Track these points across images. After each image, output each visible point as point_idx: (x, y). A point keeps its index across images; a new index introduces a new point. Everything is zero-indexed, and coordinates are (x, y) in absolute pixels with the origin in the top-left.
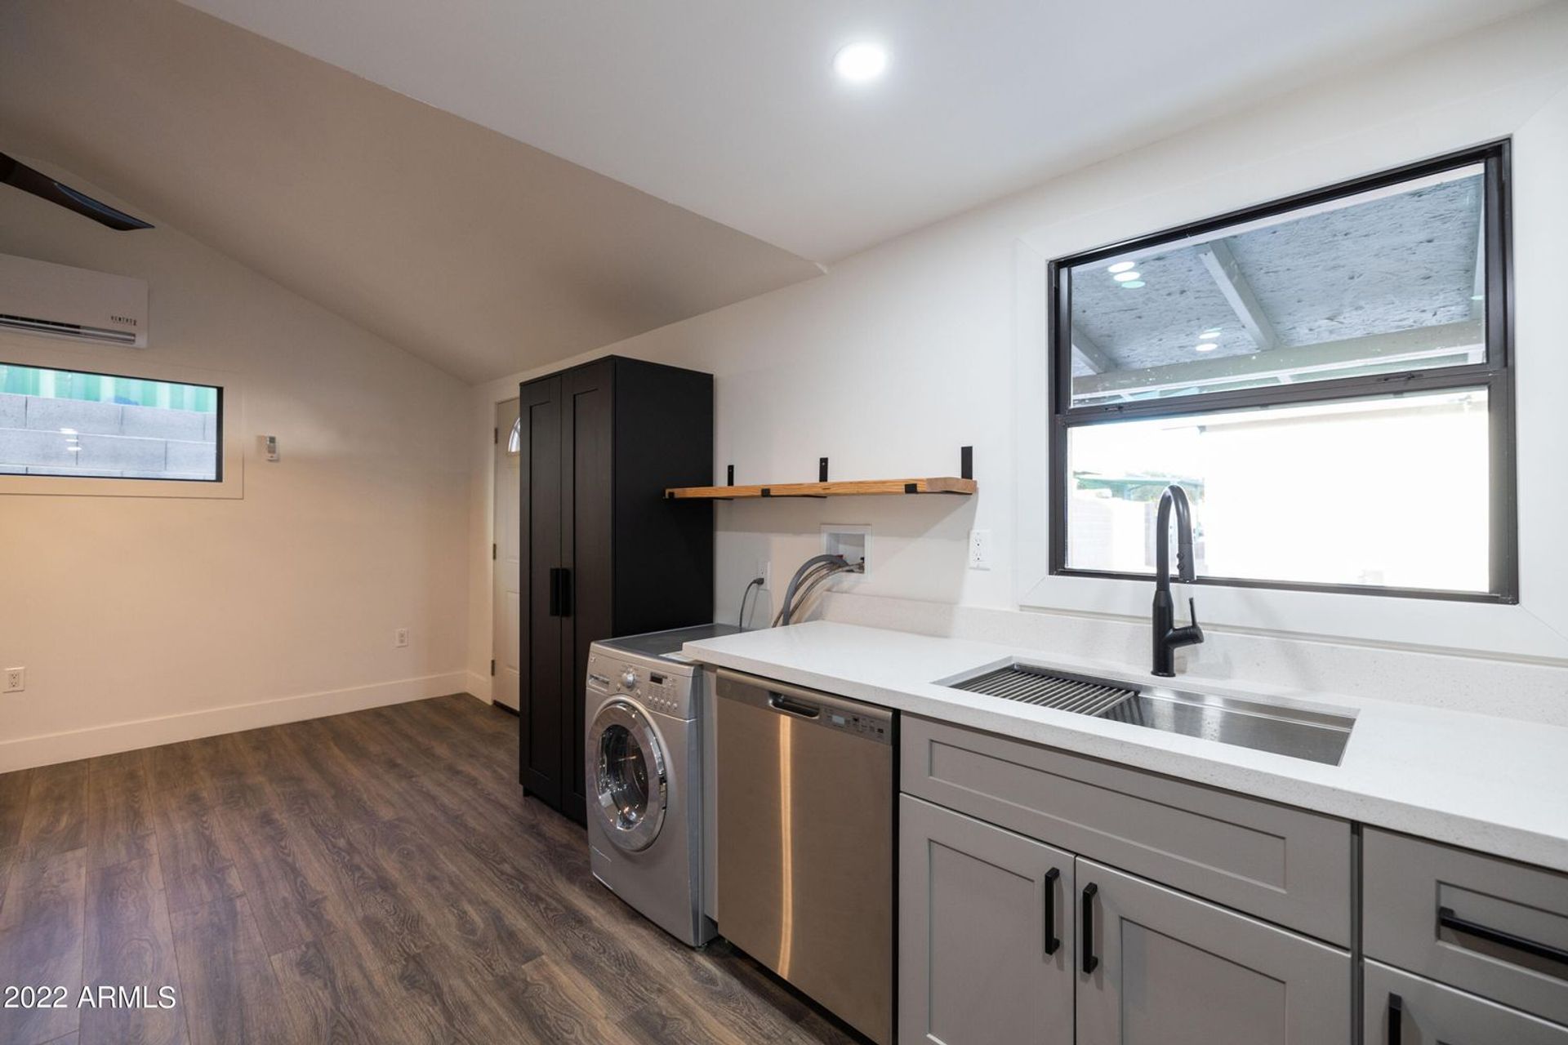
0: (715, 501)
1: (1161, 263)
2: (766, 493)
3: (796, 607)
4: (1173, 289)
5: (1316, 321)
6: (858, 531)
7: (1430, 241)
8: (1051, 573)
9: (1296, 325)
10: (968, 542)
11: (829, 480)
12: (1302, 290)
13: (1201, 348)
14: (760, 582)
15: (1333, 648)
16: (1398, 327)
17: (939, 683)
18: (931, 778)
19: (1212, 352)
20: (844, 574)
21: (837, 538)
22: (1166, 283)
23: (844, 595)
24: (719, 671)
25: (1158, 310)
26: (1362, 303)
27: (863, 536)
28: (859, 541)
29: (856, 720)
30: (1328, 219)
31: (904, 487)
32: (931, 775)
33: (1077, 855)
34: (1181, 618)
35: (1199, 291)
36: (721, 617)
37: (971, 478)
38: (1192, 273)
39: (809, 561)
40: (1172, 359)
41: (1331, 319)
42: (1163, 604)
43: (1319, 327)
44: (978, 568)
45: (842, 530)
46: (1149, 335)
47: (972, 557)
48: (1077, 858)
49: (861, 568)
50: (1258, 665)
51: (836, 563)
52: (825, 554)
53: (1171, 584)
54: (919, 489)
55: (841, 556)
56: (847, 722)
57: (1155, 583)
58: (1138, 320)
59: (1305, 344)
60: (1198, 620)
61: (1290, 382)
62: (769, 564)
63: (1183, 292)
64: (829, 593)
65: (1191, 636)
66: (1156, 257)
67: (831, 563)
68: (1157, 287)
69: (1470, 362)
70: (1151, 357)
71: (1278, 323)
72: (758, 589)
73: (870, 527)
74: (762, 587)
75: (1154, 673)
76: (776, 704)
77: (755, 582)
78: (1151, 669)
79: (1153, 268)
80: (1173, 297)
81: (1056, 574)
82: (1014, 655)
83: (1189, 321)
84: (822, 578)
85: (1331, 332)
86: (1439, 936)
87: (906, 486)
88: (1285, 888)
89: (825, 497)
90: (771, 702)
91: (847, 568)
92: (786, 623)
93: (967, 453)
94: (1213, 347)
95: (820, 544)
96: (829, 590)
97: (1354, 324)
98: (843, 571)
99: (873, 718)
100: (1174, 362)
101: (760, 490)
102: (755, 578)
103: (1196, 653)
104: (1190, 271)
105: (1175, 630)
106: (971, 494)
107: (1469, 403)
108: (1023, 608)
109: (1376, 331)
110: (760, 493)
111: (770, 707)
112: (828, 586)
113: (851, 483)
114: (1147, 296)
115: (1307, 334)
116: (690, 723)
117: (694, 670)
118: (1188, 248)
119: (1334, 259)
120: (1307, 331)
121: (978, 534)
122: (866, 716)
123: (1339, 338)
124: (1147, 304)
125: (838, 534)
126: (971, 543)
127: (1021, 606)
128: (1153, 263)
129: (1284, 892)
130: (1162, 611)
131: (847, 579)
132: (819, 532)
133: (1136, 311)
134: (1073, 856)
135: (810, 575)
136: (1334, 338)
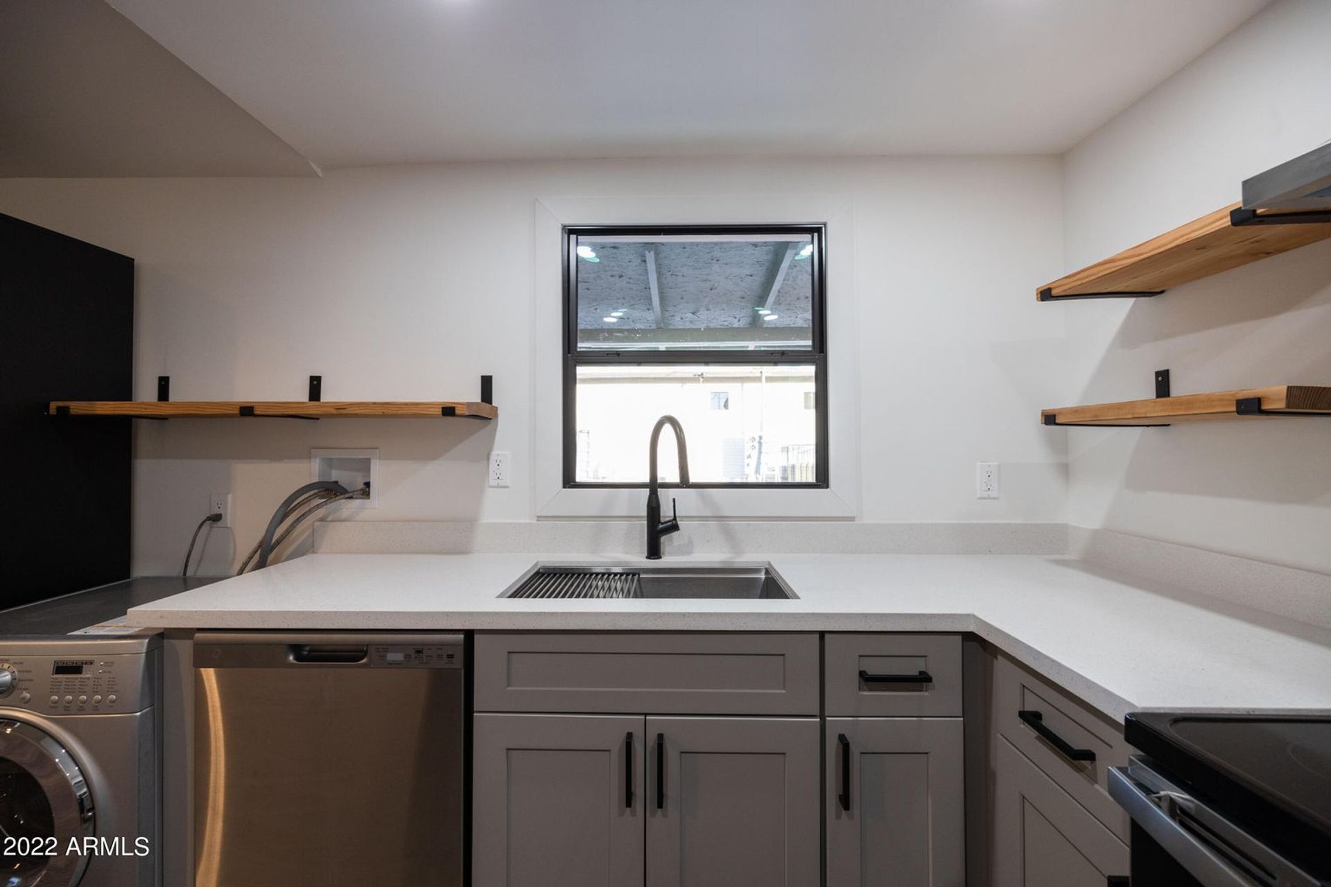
0: (134, 420)
1: (615, 251)
2: (247, 411)
3: (278, 542)
4: (614, 273)
5: (686, 313)
6: (362, 455)
7: (751, 276)
8: (564, 487)
9: (675, 314)
10: (488, 464)
11: (322, 400)
12: (686, 291)
13: (607, 320)
14: (216, 518)
15: (748, 524)
16: (722, 325)
17: (500, 596)
18: (509, 688)
19: (614, 323)
20: (343, 500)
21: (329, 463)
22: (613, 267)
23: (344, 523)
24: (198, 635)
25: (602, 286)
26: (711, 307)
27: (368, 461)
28: (365, 466)
29: (419, 652)
30: (713, 247)
31: (441, 410)
32: (509, 686)
33: (646, 715)
34: (666, 513)
35: (630, 278)
36: (142, 569)
37: (491, 403)
38: (631, 264)
39: (297, 491)
40: (599, 325)
41: (693, 313)
42: (654, 505)
43: (686, 318)
44: (498, 487)
45: (336, 454)
46: (589, 303)
47: (492, 476)
48: (648, 718)
49: (365, 491)
50: (708, 541)
51: (331, 490)
52: (317, 481)
53: (659, 490)
54: (457, 412)
55: (337, 482)
56: (407, 657)
57: (648, 490)
58: (586, 291)
59: (677, 327)
60: (677, 515)
61: (664, 349)
62: (230, 497)
63: (621, 276)
64: (324, 523)
65: (673, 527)
66: (613, 245)
67: (327, 490)
68: (607, 269)
69: (749, 349)
70: (586, 321)
71: (667, 311)
72: (211, 527)
73: (378, 451)
74: (220, 524)
75: (648, 557)
76: (299, 658)
77: (209, 519)
78: (646, 555)
79: (608, 254)
80: (613, 279)
81: (569, 488)
82: (540, 560)
83: (618, 299)
84: (318, 506)
85: (691, 322)
86: (860, 689)
87: (443, 408)
88: (784, 688)
89: (318, 419)
90: (291, 658)
91: (347, 495)
92: (262, 564)
93: (487, 382)
94: (614, 320)
95: (310, 471)
96: (322, 520)
97: (705, 319)
98: (343, 499)
99: (441, 645)
100: (600, 327)
101: (238, 407)
102: (209, 515)
103: (671, 539)
104: (630, 262)
105: (663, 524)
106: (490, 419)
107: (703, 378)
108: (539, 518)
109: (712, 325)
110: (237, 411)
111: (292, 664)
112: (320, 516)
113: (375, 403)
114: (598, 274)
115: (678, 321)
116: (141, 715)
117: (149, 643)
118: (640, 243)
119: (707, 275)
120: (679, 319)
121: (498, 455)
122: (430, 645)
123: (694, 327)
124: (596, 280)
125: (331, 460)
126: (491, 466)
127: (538, 517)
128: (609, 250)
129: (784, 691)
130: (653, 508)
131: (348, 507)
132: (309, 457)
133: (586, 284)
134: (643, 717)
135: (299, 505)
136: (691, 326)
